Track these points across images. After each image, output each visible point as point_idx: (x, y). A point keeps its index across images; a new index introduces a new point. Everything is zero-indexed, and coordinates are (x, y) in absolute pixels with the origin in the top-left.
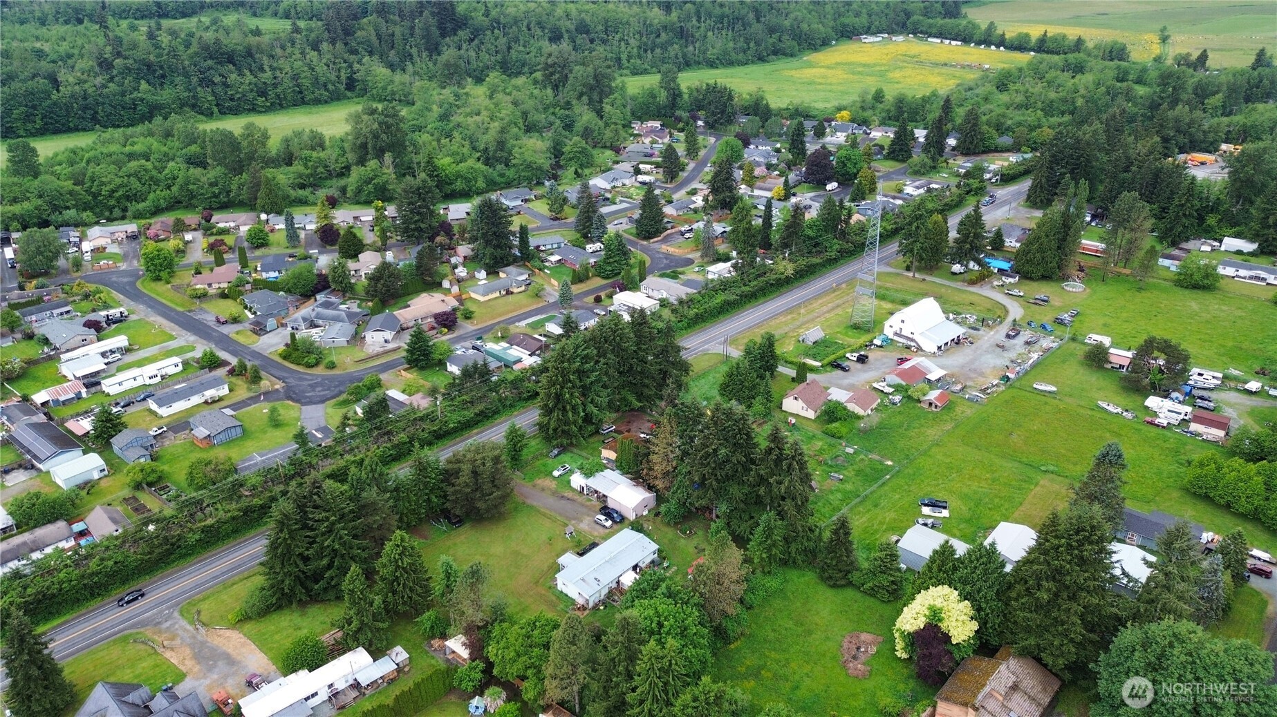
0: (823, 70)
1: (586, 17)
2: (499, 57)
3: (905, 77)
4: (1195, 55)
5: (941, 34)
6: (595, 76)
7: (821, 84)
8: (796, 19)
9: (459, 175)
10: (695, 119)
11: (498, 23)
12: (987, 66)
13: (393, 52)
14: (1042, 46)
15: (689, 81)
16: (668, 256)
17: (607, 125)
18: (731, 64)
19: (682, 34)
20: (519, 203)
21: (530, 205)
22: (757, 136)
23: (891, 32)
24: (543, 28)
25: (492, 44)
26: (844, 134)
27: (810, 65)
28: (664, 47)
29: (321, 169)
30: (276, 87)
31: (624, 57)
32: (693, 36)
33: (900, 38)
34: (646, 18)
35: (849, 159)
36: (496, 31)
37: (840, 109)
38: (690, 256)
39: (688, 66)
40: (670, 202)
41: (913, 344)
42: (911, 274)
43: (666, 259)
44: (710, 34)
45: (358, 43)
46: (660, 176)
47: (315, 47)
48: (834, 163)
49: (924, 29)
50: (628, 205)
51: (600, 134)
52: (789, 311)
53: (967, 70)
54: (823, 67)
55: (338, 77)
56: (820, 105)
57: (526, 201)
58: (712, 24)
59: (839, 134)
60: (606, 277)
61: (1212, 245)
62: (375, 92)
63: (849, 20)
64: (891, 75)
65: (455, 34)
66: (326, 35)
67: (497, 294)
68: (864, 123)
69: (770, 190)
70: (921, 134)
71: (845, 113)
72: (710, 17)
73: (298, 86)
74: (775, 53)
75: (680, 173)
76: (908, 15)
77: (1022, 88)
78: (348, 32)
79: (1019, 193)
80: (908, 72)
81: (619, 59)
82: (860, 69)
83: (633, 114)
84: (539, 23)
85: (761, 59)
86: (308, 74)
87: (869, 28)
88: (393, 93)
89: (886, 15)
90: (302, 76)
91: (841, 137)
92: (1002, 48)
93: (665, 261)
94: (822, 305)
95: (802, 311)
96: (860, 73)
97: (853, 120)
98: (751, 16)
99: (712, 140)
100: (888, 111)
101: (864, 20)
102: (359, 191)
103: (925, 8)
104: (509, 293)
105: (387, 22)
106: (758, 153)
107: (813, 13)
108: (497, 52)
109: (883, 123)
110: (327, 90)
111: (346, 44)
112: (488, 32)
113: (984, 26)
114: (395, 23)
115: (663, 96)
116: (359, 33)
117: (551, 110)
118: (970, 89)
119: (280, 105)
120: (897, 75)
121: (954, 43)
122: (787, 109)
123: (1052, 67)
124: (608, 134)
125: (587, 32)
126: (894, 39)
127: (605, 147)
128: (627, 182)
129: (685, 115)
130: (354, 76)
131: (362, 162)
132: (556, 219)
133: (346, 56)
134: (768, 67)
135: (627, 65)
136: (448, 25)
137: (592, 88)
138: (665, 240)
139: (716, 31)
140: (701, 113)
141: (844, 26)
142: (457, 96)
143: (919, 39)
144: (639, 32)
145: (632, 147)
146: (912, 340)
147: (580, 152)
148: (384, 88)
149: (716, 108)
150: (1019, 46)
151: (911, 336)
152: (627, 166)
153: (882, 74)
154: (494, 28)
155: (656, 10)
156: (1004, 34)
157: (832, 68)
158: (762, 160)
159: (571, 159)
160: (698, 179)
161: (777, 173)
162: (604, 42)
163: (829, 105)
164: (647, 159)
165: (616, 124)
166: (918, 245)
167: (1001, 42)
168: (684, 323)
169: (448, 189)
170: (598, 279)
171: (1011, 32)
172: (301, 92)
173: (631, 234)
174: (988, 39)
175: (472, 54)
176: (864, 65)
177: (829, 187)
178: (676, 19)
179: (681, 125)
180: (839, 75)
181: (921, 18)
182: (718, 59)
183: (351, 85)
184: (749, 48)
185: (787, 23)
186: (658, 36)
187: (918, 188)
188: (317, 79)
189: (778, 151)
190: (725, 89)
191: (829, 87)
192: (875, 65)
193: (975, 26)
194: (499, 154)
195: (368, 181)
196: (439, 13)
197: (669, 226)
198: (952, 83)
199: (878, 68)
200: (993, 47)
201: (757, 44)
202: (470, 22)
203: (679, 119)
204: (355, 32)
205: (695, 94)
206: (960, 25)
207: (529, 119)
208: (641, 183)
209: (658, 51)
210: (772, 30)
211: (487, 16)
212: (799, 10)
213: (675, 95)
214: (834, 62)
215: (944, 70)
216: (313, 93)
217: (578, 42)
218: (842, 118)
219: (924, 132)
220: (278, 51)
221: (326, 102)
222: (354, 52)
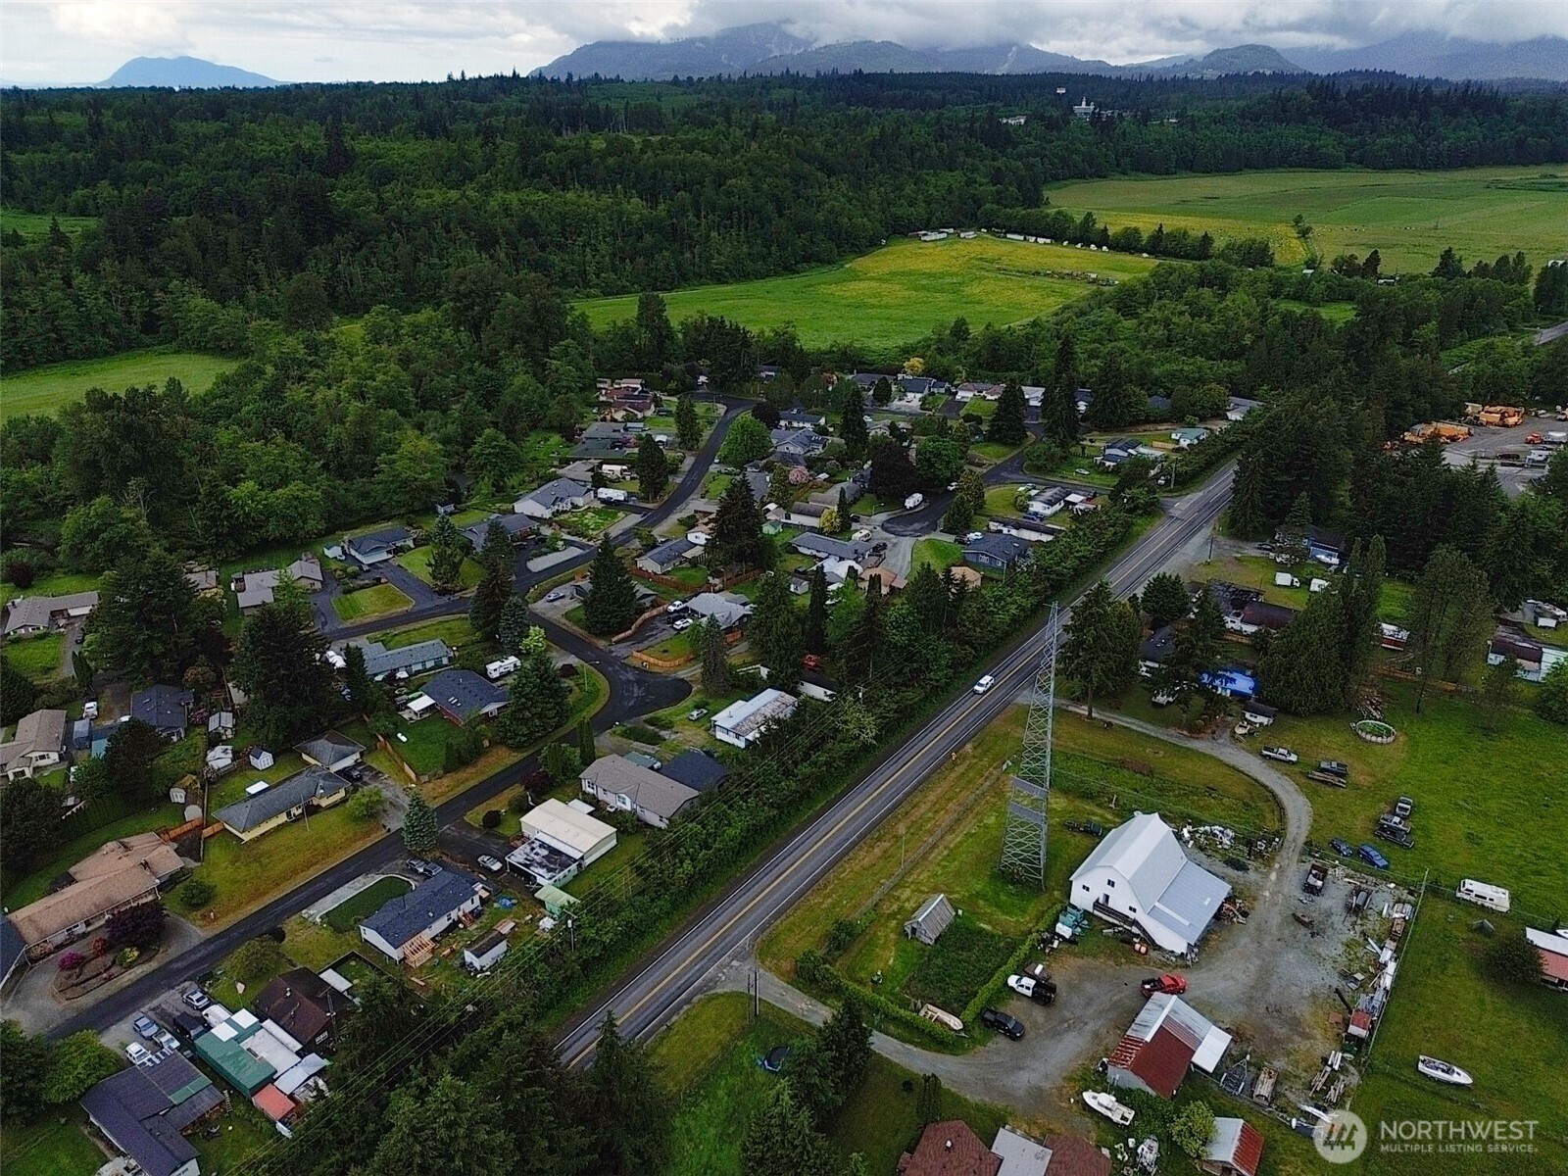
0: (874, 284)
1: (533, 213)
2: (399, 274)
3: (987, 294)
4: (1362, 256)
5: (1023, 228)
6: (536, 311)
7: (873, 306)
8: (831, 211)
9: (269, 513)
10: (695, 373)
11: (399, 222)
12: (1094, 276)
13: (225, 269)
14: (1158, 245)
15: (683, 308)
16: (643, 674)
17: (554, 389)
18: (745, 276)
19: (675, 235)
20: (384, 556)
21: (401, 560)
22: (788, 406)
23: (960, 226)
24: (467, 229)
25: (389, 255)
26: (919, 396)
27: (856, 277)
28: (649, 254)
29: (25, 503)
30: (15, 335)
31: (591, 269)
32: (690, 238)
33: (971, 234)
34: (620, 214)
35: (938, 455)
36: (396, 235)
37: (907, 351)
38: (682, 674)
39: (685, 280)
40: (651, 545)
41: (1135, 930)
42: (1083, 710)
43: (640, 683)
44: (714, 234)
45: (166, 258)
46: (635, 487)
47: (90, 266)
48: (913, 454)
49: (999, 221)
50: (579, 552)
51: (541, 406)
52: (875, 830)
53: (1068, 281)
54: (872, 279)
55: (128, 313)
56: (876, 344)
57: (398, 551)
58: (717, 219)
59: (910, 395)
60: (518, 747)
61: (1556, 617)
62: (188, 335)
63: (902, 210)
64: (968, 290)
65: (331, 241)
66: (111, 246)
67: (283, 818)
68: (944, 376)
69: (816, 514)
70: (1034, 395)
71: (916, 361)
72: (713, 211)
73: (55, 330)
74: (807, 259)
75: (670, 479)
76: (978, 202)
77: (1158, 315)
78: (149, 241)
79: (1208, 507)
80: (991, 285)
81: (583, 274)
82: (924, 282)
83: (598, 364)
84: (462, 222)
85: (788, 269)
86: (73, 311)
87: (929, 220)
88: (219, 339)
89: (949, 202)
90: (62, 314)
91: (913, 400)
92: (1105, 248)
93: (637, 691)
94: (936, 808)
95: (901, 829)
96: (924, 288)
97: (928, 372)
98: (770, 207)
99: (722, 409)
100: (978, 355)
101: (921, 209)
102: (77, 551)
103: (998, 192)
104: (312, 810)
105: (217, 223)
106: (792, 438)
107: (854, 202)
108: (396, 267)
109: (972, 378)
110: (105, 334)
111: (145, 260)
112: (383, 237)
113: (1079, 219)
114: (229, 225)
115: (644, 338)
116: (167, 242)
117: (467, 365)
118: (1083, 313)
119: (25, 362)
120: (974, 290)
121: (1041, 240)
122: (831, 352)
123: (1186, 280)
124: (555, 409)
125: (536, 235)
126: (962, 235)
127: (551, 428)
128: (580, 501)
129: (678, 368)
130: (155, 311)
131: (90, 493)
132: (443, 592)
133: (142, 279)
134: (798, 281)
135: (596, 281)
136: (318, 226)
137: (530, 330)
138: (639, 637)
139: (722, 230)
140: (704, 362)
141: (896, 218)
142: (313, 347)
143: (994, 234)
144: (612, 234)
145: (594, 429)
146: (1135, 923)
147: (496, 455)
148: (203, 330)
149: (725, 358)
150: (1128, 243)
151: (1131, 915)
152: (580, 470)
153: (955, 289)
154: (393, 230)
155: (636, 200)
156: (1106, 229)
157: (885, 281)
158: (799, 450)
159: (482, 467)
160: (699, 490)
161: (824, 476)
162: (561, 247)
163: (890, 344)
164: (616, 453)
165: (570, 389)
166: (1099, 666)
167: (1103, 240)
168: (664, 902)
169: (253, 537)
170: (502, 751)
171: (1115, 224)
172: (60, 340)
173: (577, 622)
174: (1086, 235)
175: (357, 270)
176: (930, 275)
177: (909, 503)
178: (664, 213)
179: (672, 385)
180: (897, 292)
181: (995, 207)
182: (727, 269)
183: (150, 324)
184: (770, 254)
185: (820, 216)
186: (640, 238)
187: (1050, 503)
188: (88, 318)
189: (823, 431)
190: (737, 329)
191: (886, 312)
192: (943, 275)
193: (1068, 219)
194: (358, 459)
195: (93, 535)
196: (302, 208)
197: (647, 602)
198: (1054, 303)
199: (948, 280)
200: (1093, 247)
201: (782, 247)
202: (354, 221)
203: (669, 376)
204: (161, 241)
205: (692, 332)
206: (1048, 215)
207: (425, 386)
208: (603, 501)
209: (641, 260)
210: (801, 228)
211: (382, 212)
212: (835, 199)
213: (662, 333)
214: (886, 270)
215: (1038, 281)
216: (82, 340)
217: (521, 250)
218: (912, 367)
219: (1039, 392)
220: (24, 274)
221: (106, 354)
222: (157, 272)
